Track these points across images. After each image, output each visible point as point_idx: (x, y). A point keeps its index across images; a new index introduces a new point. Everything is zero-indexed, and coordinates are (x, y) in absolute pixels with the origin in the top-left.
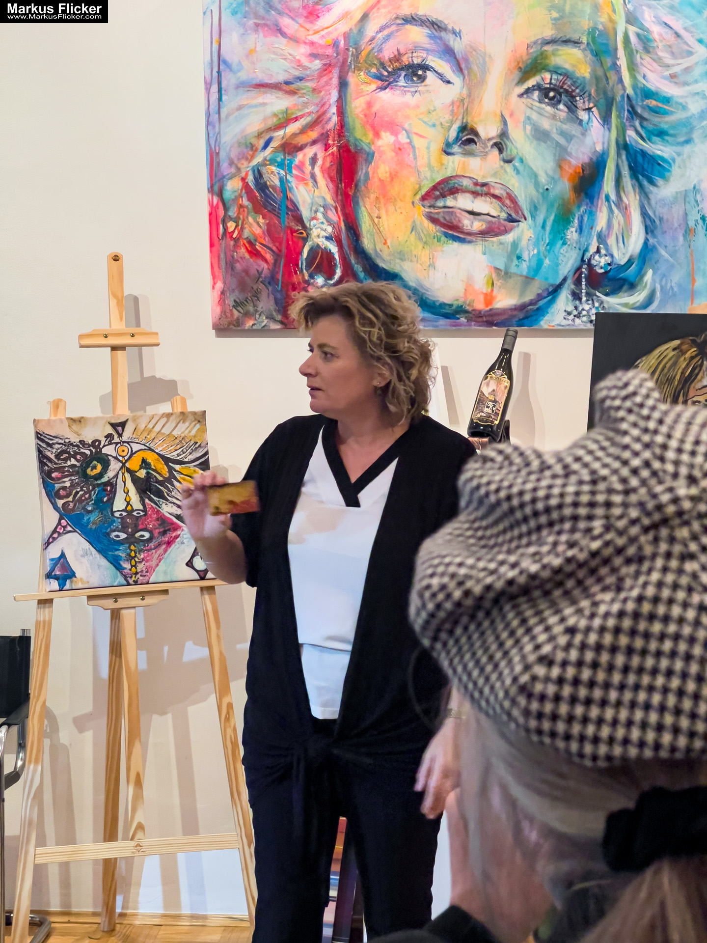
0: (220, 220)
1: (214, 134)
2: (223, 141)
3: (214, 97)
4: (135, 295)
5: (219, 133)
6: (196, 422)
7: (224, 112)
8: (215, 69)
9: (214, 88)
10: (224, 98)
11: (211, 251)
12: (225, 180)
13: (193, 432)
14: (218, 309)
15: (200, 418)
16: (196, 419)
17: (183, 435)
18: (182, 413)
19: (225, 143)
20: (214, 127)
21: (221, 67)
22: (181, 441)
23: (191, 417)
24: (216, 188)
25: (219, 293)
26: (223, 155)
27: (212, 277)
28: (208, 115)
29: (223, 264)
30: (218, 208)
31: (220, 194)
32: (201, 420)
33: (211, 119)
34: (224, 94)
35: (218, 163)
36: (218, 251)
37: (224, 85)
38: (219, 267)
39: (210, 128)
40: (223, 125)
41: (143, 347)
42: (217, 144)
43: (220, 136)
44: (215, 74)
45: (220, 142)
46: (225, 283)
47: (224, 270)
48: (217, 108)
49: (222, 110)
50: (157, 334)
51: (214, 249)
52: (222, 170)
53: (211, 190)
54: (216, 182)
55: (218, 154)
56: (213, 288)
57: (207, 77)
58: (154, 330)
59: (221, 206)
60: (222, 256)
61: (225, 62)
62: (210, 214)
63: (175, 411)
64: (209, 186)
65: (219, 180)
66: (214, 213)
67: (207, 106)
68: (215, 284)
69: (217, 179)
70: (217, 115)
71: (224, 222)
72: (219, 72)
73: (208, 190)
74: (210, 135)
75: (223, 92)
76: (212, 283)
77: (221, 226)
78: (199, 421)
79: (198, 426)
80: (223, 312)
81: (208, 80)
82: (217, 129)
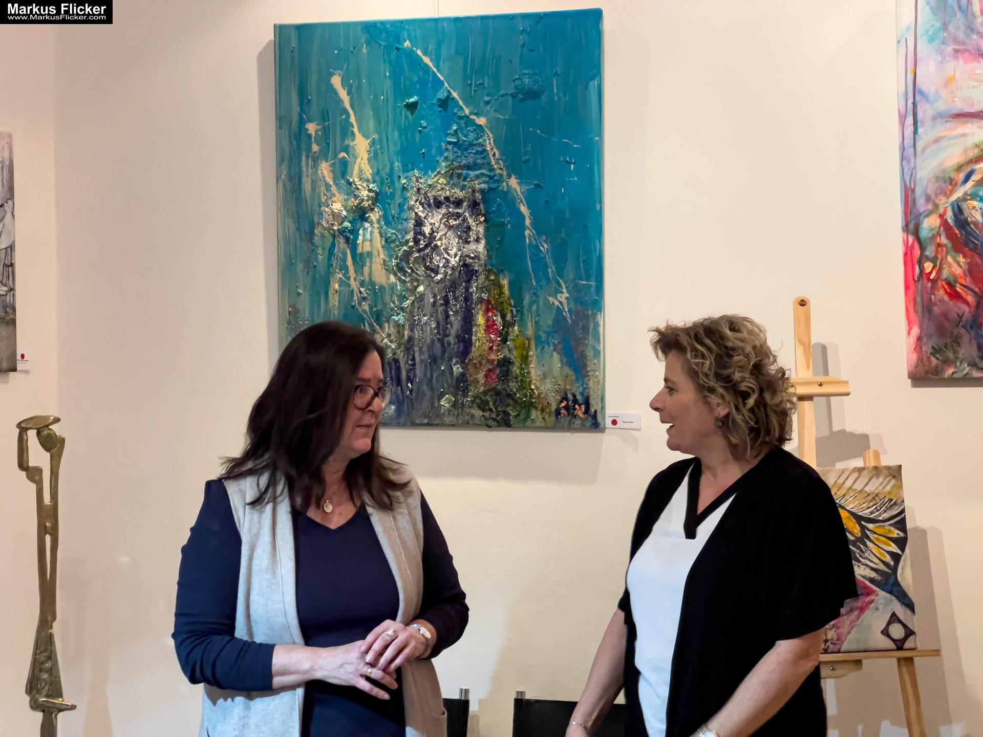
0: (915, 261)
1: (909, 170)
2: (918, 177)
3: (909, 130)
4: (824, 342)
5: (915, 167)
6: (891, 477)
7: (920, 145)
8: (911, 101)
9: (910, 120)
10: (920, 130)
11: (906, 294)
12: (921, 217)
13: (888, 488)
14: (914, 357)
15: (895, 473)
16: (890, 475)
17: (876, 492)
18: (876, 468)
19: (921, 178)
20: (909, 162)
21: (917, 98)
22: (874, 498)
23: (885, 472)
24: (911, 226)
25: (915, 339)
26: (919, 191)
27: (907, 322)
28: (903, 149)
29: (920, 309)
30: (913, 248)
31: (916, 233)
32: (896, 475)
33: (905, 152)
34: (920, 126)
35: (914, 200)
36: (914, 293)
37: (920, 116)
38: (915, 311)
39: (905, 162)
40: (919, 159)
41: (832, 398)
42: (913, 179)
43: (916, 171)
44: (910, 105)
45: (916, 177)
46: (921, 327)
47: (920, 314)
48: (912, 141)
49: (917, 144)
50: (847, 382)
51: (910, 292)
52: (917, 207)
53: (906, 229)
54: (911, 221)
55: (913, 190)
56: (909, 334)
57: (901, 109)
58: (843, 378)
59: (917, 246)
60: (919, 299)
61: (921, 92)
62: (905, 255)
63: (868, 465)
64: (904, 224)
65: (915, 218)
66: (909, 253)
67: (901, 140)
68: (910, 329)
69: (912, 217)
70: (913, 149)
71: (920, 263)
72: (914, 104)
73: (903, 228)
74: (905, 171)
75: (919, 124)
76: (908, 329)
77: (917, 267)
78: (894, 477)
79: (893, 482)
80: (920, 359)
81: (903, 112)
82: (912, 164)
